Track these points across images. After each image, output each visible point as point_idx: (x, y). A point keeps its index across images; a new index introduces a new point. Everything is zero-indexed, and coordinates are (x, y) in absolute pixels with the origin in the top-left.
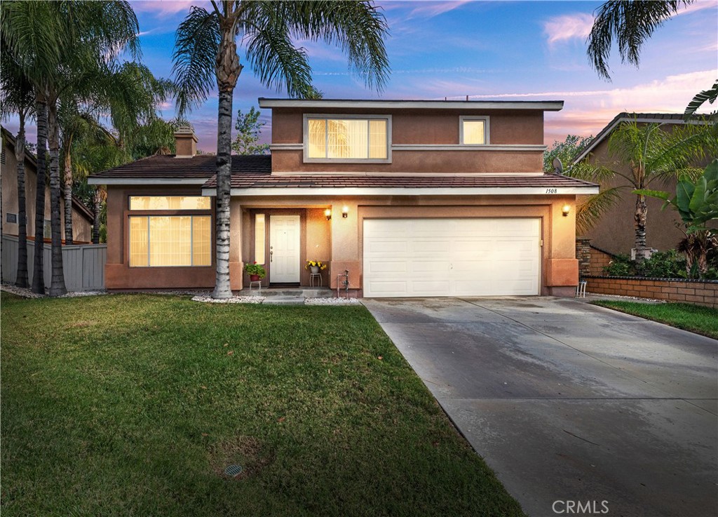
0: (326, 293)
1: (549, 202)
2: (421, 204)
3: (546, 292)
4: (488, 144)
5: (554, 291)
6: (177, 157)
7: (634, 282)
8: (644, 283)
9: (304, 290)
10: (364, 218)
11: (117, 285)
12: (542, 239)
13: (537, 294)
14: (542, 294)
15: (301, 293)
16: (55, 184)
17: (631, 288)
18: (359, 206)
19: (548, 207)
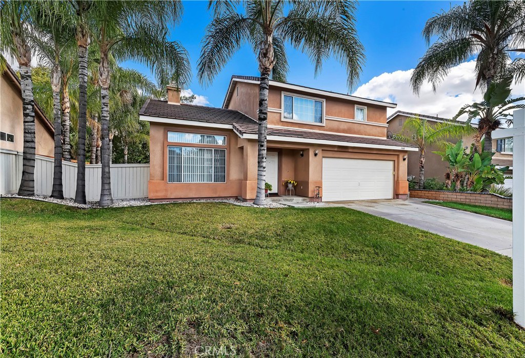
0: (306, 200)
1: (397, 153)
2: (350, 151)
3: (395, 197)
4: (366, 121)
5: (400, 196)
6: (169, 103)
7: (425, 192)
8: (430, 192)
9: (294, 198)
10: (323, 157)
11: (159, 196)
12: (394, 171)
13: (391, 198)
14: (394, 198)
15: (293, 199)
16: (107, 117)
17: (423, 195)
18: (322, 150)
19: (397, 156)
